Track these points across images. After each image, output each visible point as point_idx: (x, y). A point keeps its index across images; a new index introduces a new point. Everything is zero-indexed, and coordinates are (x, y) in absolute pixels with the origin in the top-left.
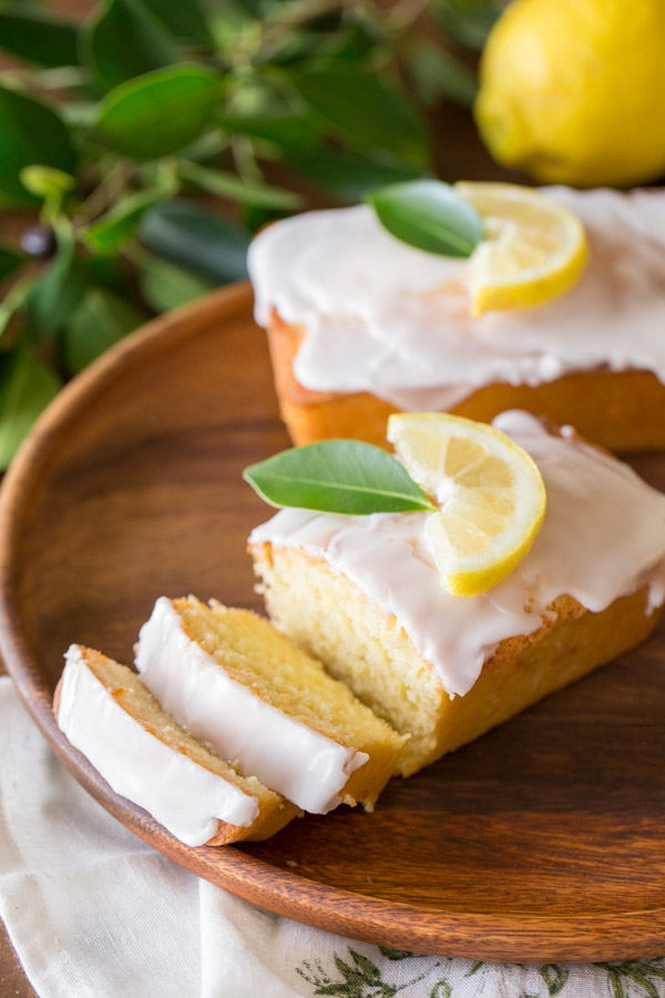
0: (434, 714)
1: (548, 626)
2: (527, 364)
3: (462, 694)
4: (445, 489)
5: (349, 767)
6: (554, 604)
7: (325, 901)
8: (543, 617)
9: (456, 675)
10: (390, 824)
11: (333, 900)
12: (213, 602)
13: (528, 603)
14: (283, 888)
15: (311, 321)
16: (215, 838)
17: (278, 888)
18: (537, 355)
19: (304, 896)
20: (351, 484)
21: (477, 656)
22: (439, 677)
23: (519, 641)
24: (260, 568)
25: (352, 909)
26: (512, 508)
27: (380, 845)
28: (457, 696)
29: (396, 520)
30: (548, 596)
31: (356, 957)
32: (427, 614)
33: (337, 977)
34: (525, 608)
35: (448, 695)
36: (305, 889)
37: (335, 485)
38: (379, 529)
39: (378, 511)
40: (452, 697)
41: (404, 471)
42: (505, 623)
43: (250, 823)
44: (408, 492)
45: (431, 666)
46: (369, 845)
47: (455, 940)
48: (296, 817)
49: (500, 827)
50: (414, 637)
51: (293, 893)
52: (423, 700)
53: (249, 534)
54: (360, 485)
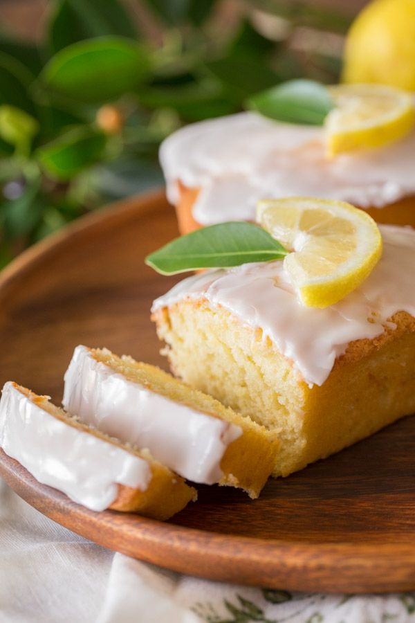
0: (300, 411)
1: (389, 334)
2: (373, 191)
3: (319, 383)
4: (300, 240)
5: (225, 437)
6: (393, 317)
8: (384, 326)
9: (313, 368)
10: (273, 508)
13: (371, 316)
15: (206, 183)
16: (116, 501)
18: (381, 184)
20: (227, 251)
21: (330, 352)
22: (299, 371)
23: (365, 344)
24: (162, 332)
26: (354, 247)
27: (262, 522)
28: (315, 385)
29: (261, 267)
30: (387, 312)
31: (243, 602)
32: (286, 324)
33: (225, 615)
34: (368, 319)
35: (308, 386)
37: (216, 255)
38: (248, 273)
39: (247, 262)
40: (311, 386)
41: (268, 235)
42: (351, 329)
43: (144, 487)
44: (271, 248)
45: (291, 363)
46: (253, 523)
47: (320, 568)
48: (191, 501)
49: (363, 505)
50: (276, 342)
52: (291, 401)
53: (151, 305)
54: (233, 250)
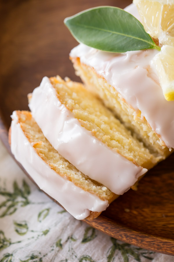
5: (138, 175)
7: (144, 242)
11: (147, 242)
12: (67, 79)
14: (123, 236)
16: (89, 217)
17: (121, 236)
19: (133, 240)
22: (163, 142)
25: (156, 246)
28: (172, 149)
29: (138, 55)
35: (169, 149)
36: (134, 236)
45: (159, 136)
51: (128, 238)
